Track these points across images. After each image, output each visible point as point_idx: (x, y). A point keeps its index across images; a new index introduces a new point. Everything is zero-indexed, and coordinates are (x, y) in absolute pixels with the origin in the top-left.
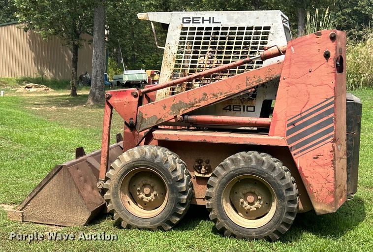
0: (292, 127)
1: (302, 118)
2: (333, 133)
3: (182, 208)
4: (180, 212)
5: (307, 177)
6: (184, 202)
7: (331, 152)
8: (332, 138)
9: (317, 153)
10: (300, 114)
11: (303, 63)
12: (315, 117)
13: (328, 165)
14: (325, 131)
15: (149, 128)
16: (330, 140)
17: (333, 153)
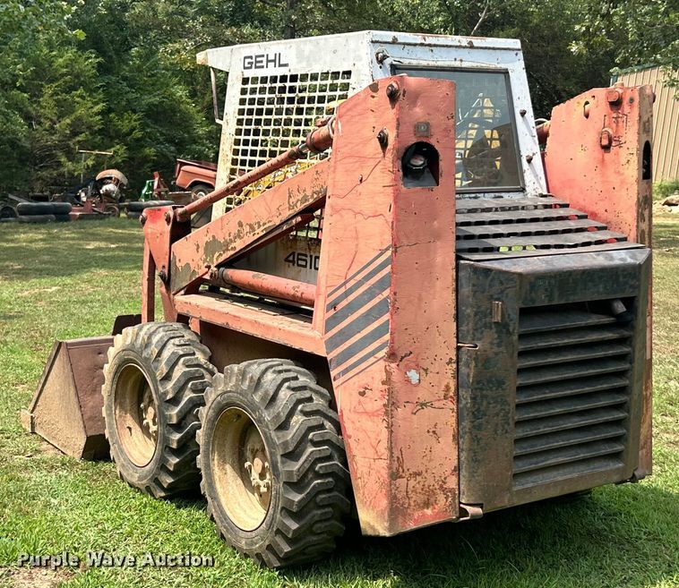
0: (332, 312)
1: (346, 294)
2: (387, 337)
3: (174, 457)
4: (170, 465)
5: (350, 437)
6: (174, 446)
7: (383, 383)
8: (385, 350)
9: (364, 382)
10: (344, 284)
11: (351, 160)
12: (364, 294)
13: (378, 416)
14: (376, 329)
15: (183, 289)
16: (382, 353)
17: (386, 387)
